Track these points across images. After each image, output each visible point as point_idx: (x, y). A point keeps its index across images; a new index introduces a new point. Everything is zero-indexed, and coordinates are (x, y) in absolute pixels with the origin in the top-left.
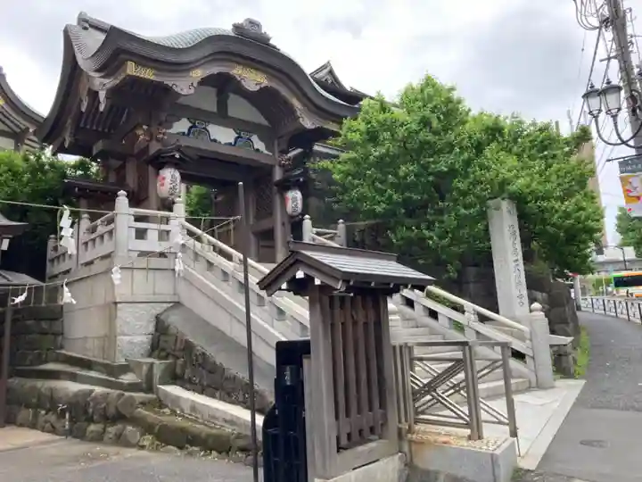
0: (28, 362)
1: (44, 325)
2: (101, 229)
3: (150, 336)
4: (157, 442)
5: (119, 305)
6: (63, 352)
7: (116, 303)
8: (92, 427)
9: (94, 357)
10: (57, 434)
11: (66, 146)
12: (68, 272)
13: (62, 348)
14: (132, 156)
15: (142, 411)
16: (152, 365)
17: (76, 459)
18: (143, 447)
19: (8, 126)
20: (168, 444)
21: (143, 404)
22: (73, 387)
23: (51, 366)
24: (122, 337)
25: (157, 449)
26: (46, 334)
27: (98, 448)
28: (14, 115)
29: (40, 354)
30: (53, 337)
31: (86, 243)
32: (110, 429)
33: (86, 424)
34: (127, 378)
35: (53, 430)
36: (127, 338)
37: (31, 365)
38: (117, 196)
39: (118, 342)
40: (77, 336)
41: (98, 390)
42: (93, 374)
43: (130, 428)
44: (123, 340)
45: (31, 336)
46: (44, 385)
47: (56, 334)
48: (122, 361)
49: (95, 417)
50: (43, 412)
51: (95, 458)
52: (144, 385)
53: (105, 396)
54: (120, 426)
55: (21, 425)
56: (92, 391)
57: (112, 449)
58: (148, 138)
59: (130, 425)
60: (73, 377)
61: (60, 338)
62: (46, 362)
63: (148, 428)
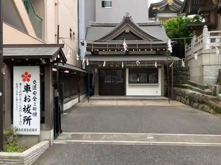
0: (180, 83)
1: (184, 72)
2: (199, 40)
3: (217, 77)
4: (215, 112)
5: (205, 66)
6: (189, 81)
7: (203, 65)
8: (195, 104)
9: (198, 83)
10: (186, 104)
11: (189, 12)
12: (190, 55)
13: (189, 80)
14: (212, 11)
15: (211, 102)
16: (216, 87)
17: (188, 112)
18: (210, 113)
19: (176, 9)
20: (218, 113)
21: (212, 99)
22: (191, 91)
23: (186, 85)
24: (205, 77)
25: (214, 114)
26: (185, 75)
27: (196, 110)
28: (176, 5)
29: (183, 81)
30: (186, 76)
31: (195, 46)
32: (200, 105)
33: (194, 103)
34: (207, 90)
35: (185, 103)
36: (207, 77)
37: (181, 84)
38: (203, 28)
39: (204, 78)
40: (193, 76)
41: (197, 93)
42: (196, 88)
43: (206, 106)
44: (206, 78)
45: (180, 76)
46: (183, 90)
47: (187, 75)
48: (206, 85)
49: (196, 101)
50: (183, 98)
51: (194, 112)
52: (213, 93)
53: (199, 95)
54: (203, 105)
55: (177, 101)
56: (195, 93)
57: (200, 111)
58: (217, 2)
59: (206, 105)
60: (191, 89)
61: (189, 76)
62: (184, 84)
63: (212, 107)
